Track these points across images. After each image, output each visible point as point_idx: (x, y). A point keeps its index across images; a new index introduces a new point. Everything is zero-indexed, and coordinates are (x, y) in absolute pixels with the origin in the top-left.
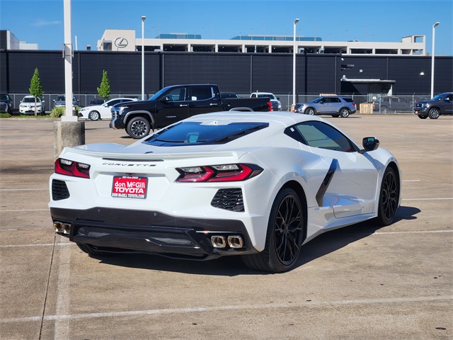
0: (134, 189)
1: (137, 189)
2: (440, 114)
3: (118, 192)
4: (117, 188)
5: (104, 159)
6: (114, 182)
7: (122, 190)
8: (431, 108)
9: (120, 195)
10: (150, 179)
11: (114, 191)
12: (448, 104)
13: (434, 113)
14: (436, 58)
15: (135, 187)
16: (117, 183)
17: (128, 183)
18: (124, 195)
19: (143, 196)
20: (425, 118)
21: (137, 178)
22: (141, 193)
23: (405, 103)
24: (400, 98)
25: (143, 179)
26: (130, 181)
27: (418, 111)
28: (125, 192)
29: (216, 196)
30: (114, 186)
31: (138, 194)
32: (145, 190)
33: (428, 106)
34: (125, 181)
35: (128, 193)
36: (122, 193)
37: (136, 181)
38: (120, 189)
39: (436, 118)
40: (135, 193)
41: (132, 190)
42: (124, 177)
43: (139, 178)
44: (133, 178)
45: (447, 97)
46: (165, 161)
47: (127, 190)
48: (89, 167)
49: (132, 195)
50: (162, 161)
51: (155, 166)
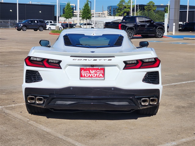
0: (96, 74)
1: (98, 75)
2: (27, 29)
3: (84, 77)
4: (83, 74)
5: (71, 56)
6: (81, 71)
7: (87, 75)
8: (23, 26)
9: (86, 78)
10: (106, 68)
11: (81, 76)
12: (30, 24)
13: (24, 28)
14: (19, 4)
15: (96, 73)
16: (83, 71)
17: (91, 71)
18: (89, 78)
19: (103, 78)
20: (20, 30)
22: (101, 77)
23: (5, 24)
24: (3, 21)
26: (92, 69)
27: (17, 27)
29: (145, 76)
30: (81, 73)
31: (99, 77)
32: (104, 74)
33: (22, 25)
34: (89, 70)
35: (92, 77)
37: (96, 69)
38: (85, 74)
39: (25, 31)
40: (97, 77)
41: (94, 75)
42: (88, 67)
44: (94, 67)
45: (30, 21)
46: (116, 57)
47: (90, 75)
48: (60, 61)
49: (95, 78)
50: (114, 57)
51: (111, 60)
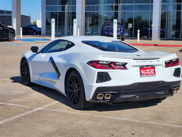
1: (151, 72)
3: (143, 75)
4: (142, 73)
5: (133, 59)
6: (140, 70)
7: (145, 73)
9: (144, 76)
10: (156, 67)
11: (141, 74)
15: (150, 71)
16: (142, 70)
17: (146, 70)
18: (146, 75)
19: (155, 75)
21: (150, 67)
22: (153, 74)
25: (153, 67)
28: (146, 74)
29: (175, 72)
30: (141, 72)
32: (154, 72)
34: (145, 69)
35: (148, 74)
36: (145, 75)
37: (150, 68)
38: (144, 73)
40: (151, 74)
41: (149, 73)
42: (145, 67)
43: (151, 67)
44: (148, 67)
47: (147, 73)
48: (126, 64)
49: (150, 75)
50: (159, 58)
51: (159, 61)
